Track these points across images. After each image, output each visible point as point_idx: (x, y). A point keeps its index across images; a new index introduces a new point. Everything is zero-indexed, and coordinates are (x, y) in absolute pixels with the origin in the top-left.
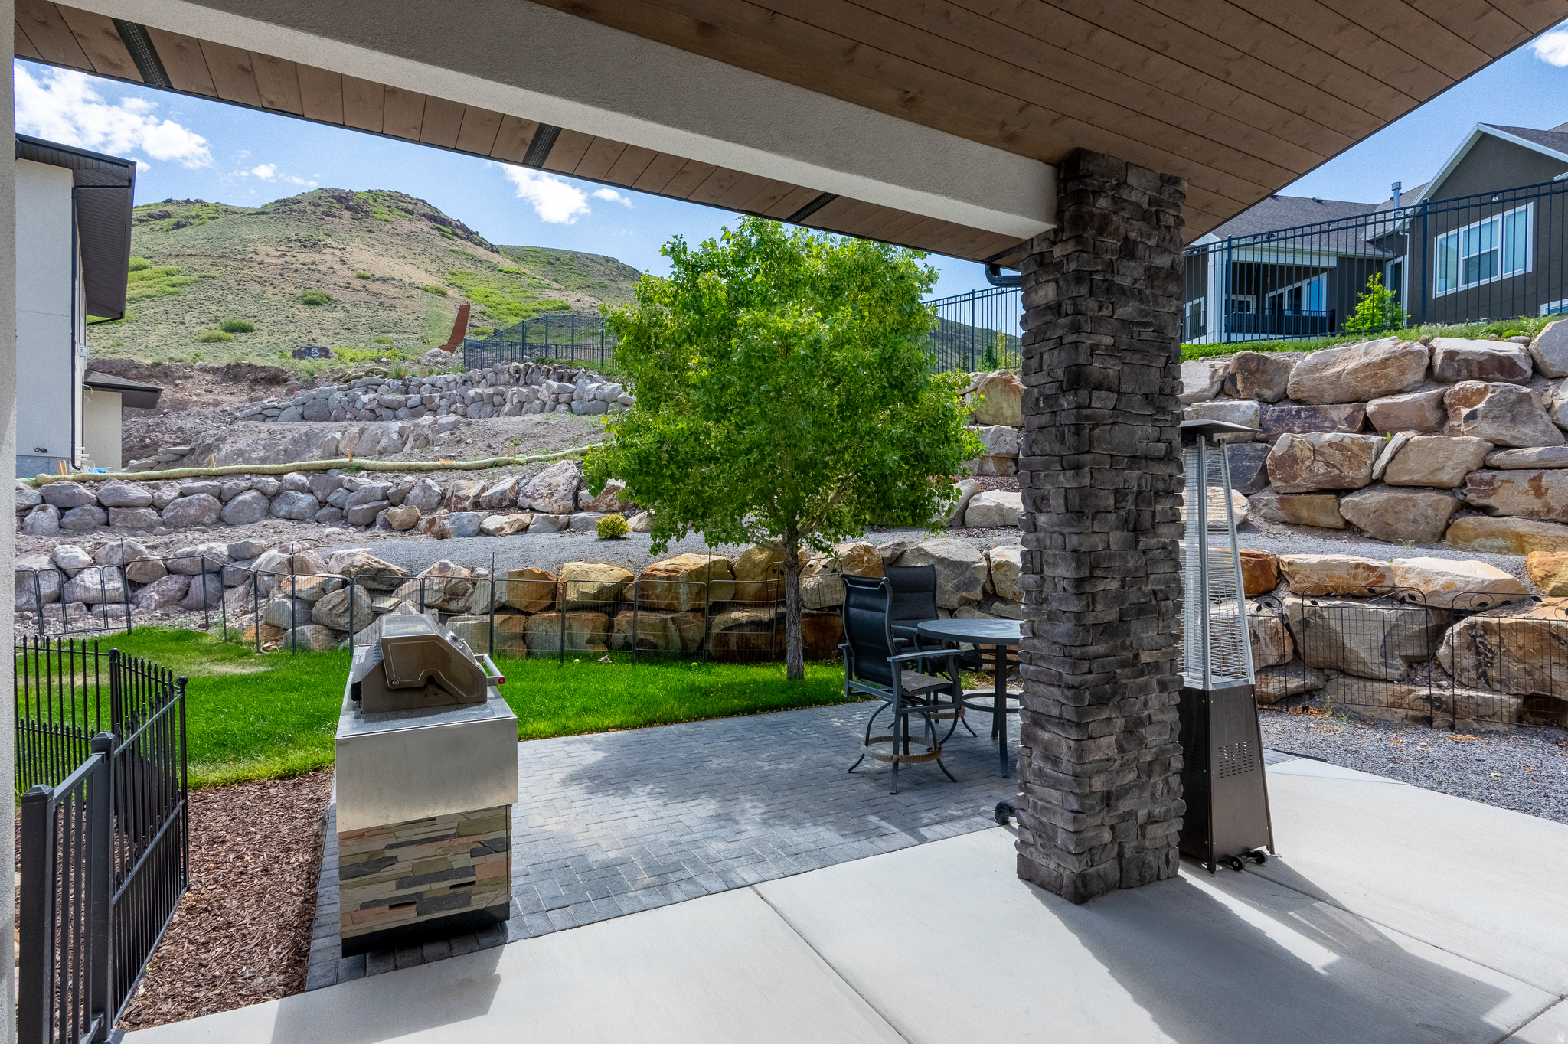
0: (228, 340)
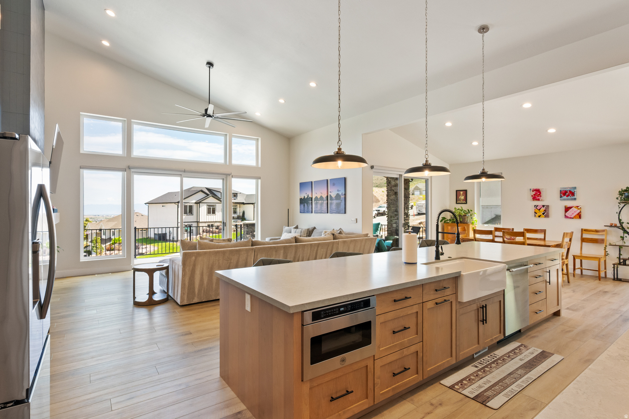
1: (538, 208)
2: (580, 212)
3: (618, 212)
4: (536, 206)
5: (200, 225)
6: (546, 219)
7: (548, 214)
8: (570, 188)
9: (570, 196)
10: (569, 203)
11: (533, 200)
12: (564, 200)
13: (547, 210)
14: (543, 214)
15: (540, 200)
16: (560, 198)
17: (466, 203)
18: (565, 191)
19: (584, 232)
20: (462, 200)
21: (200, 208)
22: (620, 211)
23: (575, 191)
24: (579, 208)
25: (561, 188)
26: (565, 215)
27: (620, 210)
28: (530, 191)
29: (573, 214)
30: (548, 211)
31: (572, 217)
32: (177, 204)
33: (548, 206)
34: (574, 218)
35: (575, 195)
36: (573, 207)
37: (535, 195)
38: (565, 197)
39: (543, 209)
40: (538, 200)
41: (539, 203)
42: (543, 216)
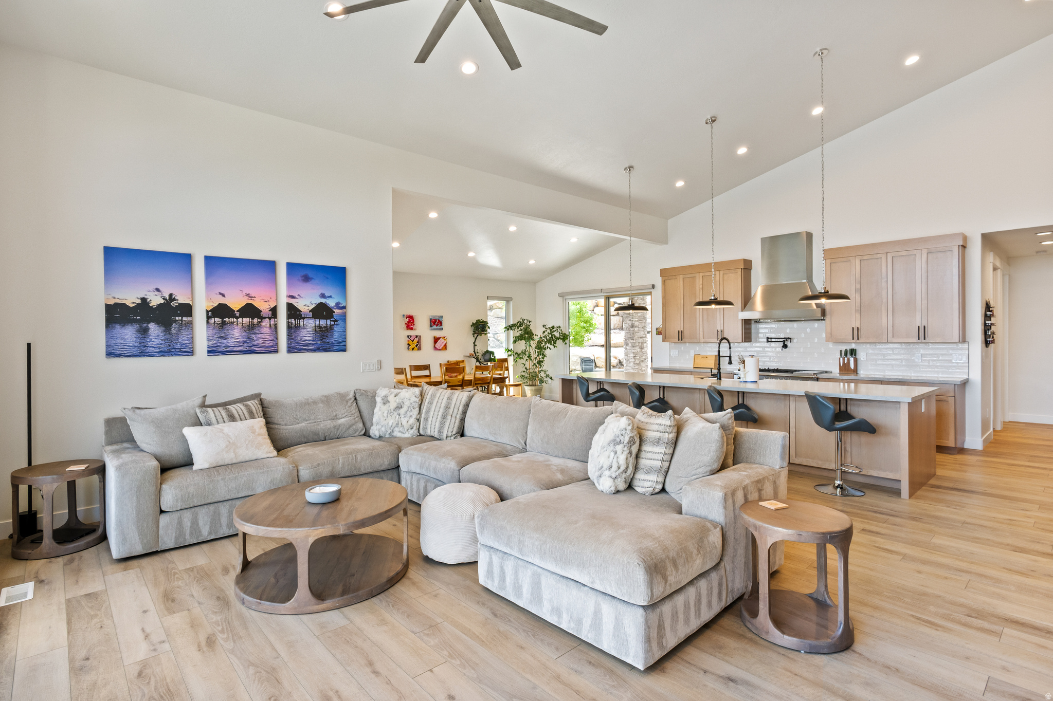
1: (411, 339)
2: (446, 343)
3: (473, 343)
4: (409, 337)
6: (419, 352)
7: (421, 346)
8: (437, 316)
9: (438, 325)
10: (438, 334)
11: (407, 329)
12: (435, 329)
13: (420, 341)
14: (417, 346)
16: (429, 328)
18: (434, 319)
23: (441, 321)
24: (445, 338)
25: (433, 316)
26: (435, 347)
27: (474, 341)
28: (404, 318)
29: (440, 345)
31: (440, 348)
33: (420, 337)
34: (442, 349)
35: (442, 324)
36: (440, 338)
37: (408, 322)
38: (435, 327)
39: (416, 340)
40: (412, 329)
41: (412, 333)
42: (416, 348)
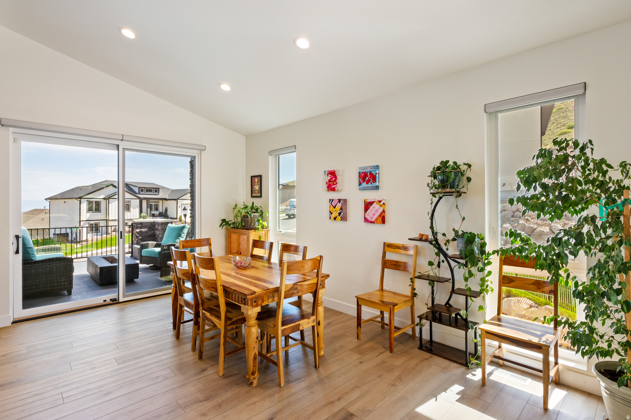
0: (569, 132)
1: (334, 204)
2: (384, 211)
3: (431, 212)
4: (331, 201)
5: (110, 223)
6: (343, 223)
7: (346, 214)
8: (370, 167)
9: (371, 182)
10: (371, 196)
11: (328, 191)
12: (364, 189)
13: (343, 208)
14: (340, 214)
15: (336, 190)
16: (358, 187)
17: (261, 196)
18: (365, 173)
19: (387, 248)
20: (256, 191)
21: (109, 205)
22: (434, 211)
23: (376, 173)
24: (382, 203)
25: (360, 168)
26: (365, 218)
27: (432, 209)
28: (325, 175)
29: (374, 214)
30: (346, 209)
31: (373, 220)
32: (79, 200)
33: (345, 201)
34: (375, 222)
35: (377, 180)
36: (374, 202)
37: (330, 181)
38: (364, 185)
39: (339, 206)
40: (334, 190)
41: (335, 196)
42: (339, 218)
